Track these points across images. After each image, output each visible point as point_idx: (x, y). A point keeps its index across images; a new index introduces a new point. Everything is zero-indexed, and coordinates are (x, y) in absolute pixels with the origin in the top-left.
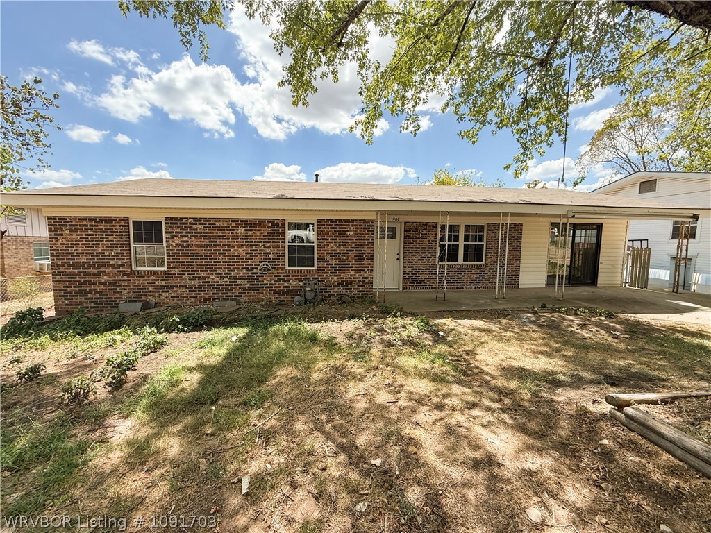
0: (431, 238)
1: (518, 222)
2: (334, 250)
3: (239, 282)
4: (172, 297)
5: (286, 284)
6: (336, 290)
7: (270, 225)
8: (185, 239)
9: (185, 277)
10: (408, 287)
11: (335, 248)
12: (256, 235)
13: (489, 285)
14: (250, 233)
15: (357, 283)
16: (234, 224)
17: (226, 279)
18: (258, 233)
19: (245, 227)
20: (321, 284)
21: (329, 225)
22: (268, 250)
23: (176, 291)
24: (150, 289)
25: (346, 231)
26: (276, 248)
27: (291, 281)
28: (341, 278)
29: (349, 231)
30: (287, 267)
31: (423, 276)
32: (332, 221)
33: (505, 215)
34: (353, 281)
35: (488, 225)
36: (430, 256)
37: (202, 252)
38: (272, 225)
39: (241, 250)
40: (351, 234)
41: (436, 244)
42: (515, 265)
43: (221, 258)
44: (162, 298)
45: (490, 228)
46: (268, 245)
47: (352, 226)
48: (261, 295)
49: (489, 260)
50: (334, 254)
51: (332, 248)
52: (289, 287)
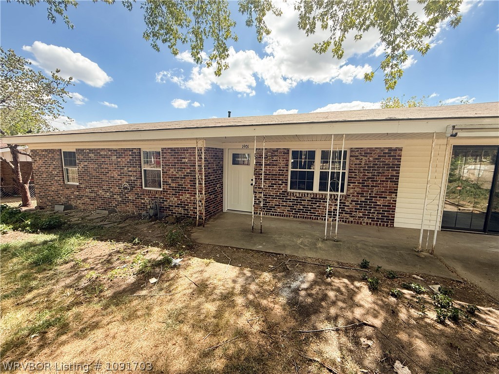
0: (282, 164)
1: (394, 146)
2: (174, 175)
3: (115, 196)
4: (82, 203)
5: (143, 201)
6: (177, 209)
7: (130, 153)
8: (86, 164)
9: (87, 190)
10: (258, 212)
11: (175, 173)
12: (124, 161)
13: (351, 219)
14: (119, 160)
15: (193, 206)
16: (110, 153)
17: (108, 194)
18: (124, 159)
19: (116, 155)
20: (165, 203)
21: (170, 153)
22: (130, 173)
23: (84, 200)
24: (72, 197)
25: (183, 158)
26: (135, 171)
27: (146, 199)
28: (180, 200)
29: (184, 158)
30: (144, 188)
31: (274, 203)
32: (172, 149)
33: (339, 137)
34: (190, 203)
35: (352, 150)
36: (280, 182)
37: (94, 174)
38: (132, 153)
39: (115, 172)
40: (187, 160)
41: (287, 170)
42: (388, 199)
43: (104, 178)
44: (78, 203)
45: (353, 154)
46: (130, 169)
47: (187, 153)
48: (128, 208)
49: (351, 191)
50: (174, 179)
51: (173, 172)
52: (144, 203)
